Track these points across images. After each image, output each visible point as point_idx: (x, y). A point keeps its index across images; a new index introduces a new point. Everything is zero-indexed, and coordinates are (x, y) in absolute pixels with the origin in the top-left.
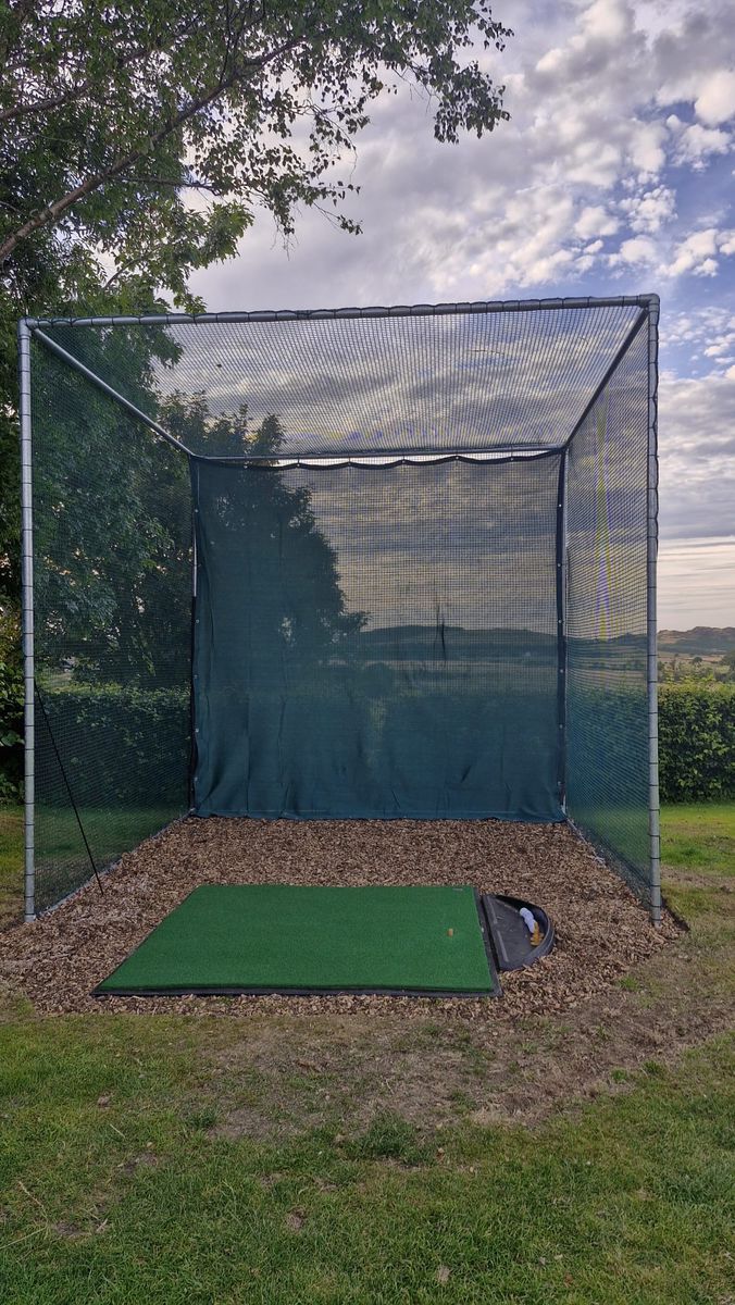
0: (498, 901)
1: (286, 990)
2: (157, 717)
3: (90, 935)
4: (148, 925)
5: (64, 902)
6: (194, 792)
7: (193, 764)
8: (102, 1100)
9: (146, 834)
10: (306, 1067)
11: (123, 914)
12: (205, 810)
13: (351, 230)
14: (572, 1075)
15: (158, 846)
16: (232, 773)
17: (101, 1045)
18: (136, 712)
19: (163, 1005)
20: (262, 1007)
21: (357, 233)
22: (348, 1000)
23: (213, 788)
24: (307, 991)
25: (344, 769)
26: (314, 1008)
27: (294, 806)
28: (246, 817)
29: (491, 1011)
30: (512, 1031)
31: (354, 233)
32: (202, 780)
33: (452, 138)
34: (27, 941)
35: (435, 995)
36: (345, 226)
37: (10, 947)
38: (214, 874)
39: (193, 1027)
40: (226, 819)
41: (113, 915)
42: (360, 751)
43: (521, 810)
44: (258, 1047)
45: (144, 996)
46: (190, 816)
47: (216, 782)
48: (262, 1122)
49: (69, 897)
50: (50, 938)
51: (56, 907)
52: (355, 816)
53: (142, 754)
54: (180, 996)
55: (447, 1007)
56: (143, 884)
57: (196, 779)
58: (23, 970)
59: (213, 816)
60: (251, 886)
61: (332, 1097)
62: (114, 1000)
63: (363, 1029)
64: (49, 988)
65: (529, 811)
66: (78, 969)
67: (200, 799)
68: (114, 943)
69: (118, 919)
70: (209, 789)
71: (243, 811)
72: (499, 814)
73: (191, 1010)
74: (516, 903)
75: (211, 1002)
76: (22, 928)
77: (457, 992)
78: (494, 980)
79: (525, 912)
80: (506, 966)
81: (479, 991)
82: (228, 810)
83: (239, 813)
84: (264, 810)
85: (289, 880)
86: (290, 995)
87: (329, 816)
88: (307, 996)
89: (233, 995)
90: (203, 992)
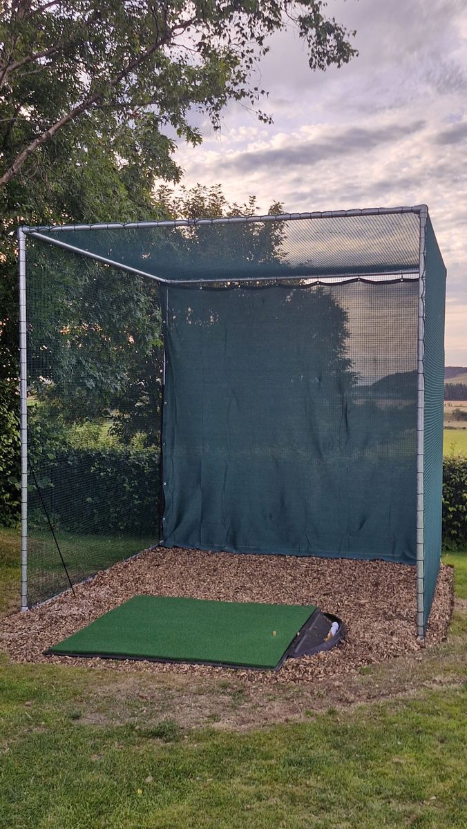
0: (325, 617)
1: (152, 659)
2: (148, 470)
3: (55, 622)
4: (93, 617)
5: (50, 600)
6: (162, 528)
7: (161, 507)
8: (27, 703)
9: (119, 558)
10: (142, 697)
11: (81, 610)
12: (171, 542)
13: (265, 121)
14: (286, 712)
15: (126, 567)
16: (192, 514)
17: (38, 679)
18: (134, 465)
19: (81, 662)
20: (136, 667)
21: (270, 123)
22: (186, 667)
23: (176, 526)
24: (164, 660)
25: (271, 517)
26: (165, 669)
27: (234, 542)
28: (198, 549)
29: (268, 678)
30: (271, 689)
31: (268, 122)
32: (168, 520)
33: (323, 68)
34: (19, 622)
35: (238, 667)
36: (261, 118)
37: (9, 625)
38: (151, 588)
39: (91, 674)
40: (183, 550)
41: (74, 611)
42: (283, 504)
43: (403, 553)
44: (122, 686)
45: (72, 657)
46: (159, 546)
47: (179, 521)
48: (105, 719)
49: (54, 598)
50: (33, 621)
51: (44, 603)
52: (276, 553)
53: (137, 497)
54: (92, 658)
55: (242, 675)
56: (102, 592)
57: (164, 519)
58: (11, 639)
59: (175, 547)
60: (173, 598)
61: (147, 711)
62: (55, 657)
63: (184, 681)
64: (22, 649)
65: (408, 554)
66: (41, 639)
67: (167, 534)
68: (69, 626)
69: (77, 613)
70: (174, 527)
71: (197, 545)
72: (384, 556)
73: (95, 666)
74: (334, 618)
75: (108, 662)
76: (19, 615)
77: (252, 667)
78: (281, 662)
79: (335, 624)
80: (294, 655)
81: (266, 668)
82: (186, 543)
83: (193, 546)
84: (210, 544)
85: (199, 596)
86: (154, 662)
87: (258, 552)
88: (164, 663)
89: (123, 660)
90: (105, 656)
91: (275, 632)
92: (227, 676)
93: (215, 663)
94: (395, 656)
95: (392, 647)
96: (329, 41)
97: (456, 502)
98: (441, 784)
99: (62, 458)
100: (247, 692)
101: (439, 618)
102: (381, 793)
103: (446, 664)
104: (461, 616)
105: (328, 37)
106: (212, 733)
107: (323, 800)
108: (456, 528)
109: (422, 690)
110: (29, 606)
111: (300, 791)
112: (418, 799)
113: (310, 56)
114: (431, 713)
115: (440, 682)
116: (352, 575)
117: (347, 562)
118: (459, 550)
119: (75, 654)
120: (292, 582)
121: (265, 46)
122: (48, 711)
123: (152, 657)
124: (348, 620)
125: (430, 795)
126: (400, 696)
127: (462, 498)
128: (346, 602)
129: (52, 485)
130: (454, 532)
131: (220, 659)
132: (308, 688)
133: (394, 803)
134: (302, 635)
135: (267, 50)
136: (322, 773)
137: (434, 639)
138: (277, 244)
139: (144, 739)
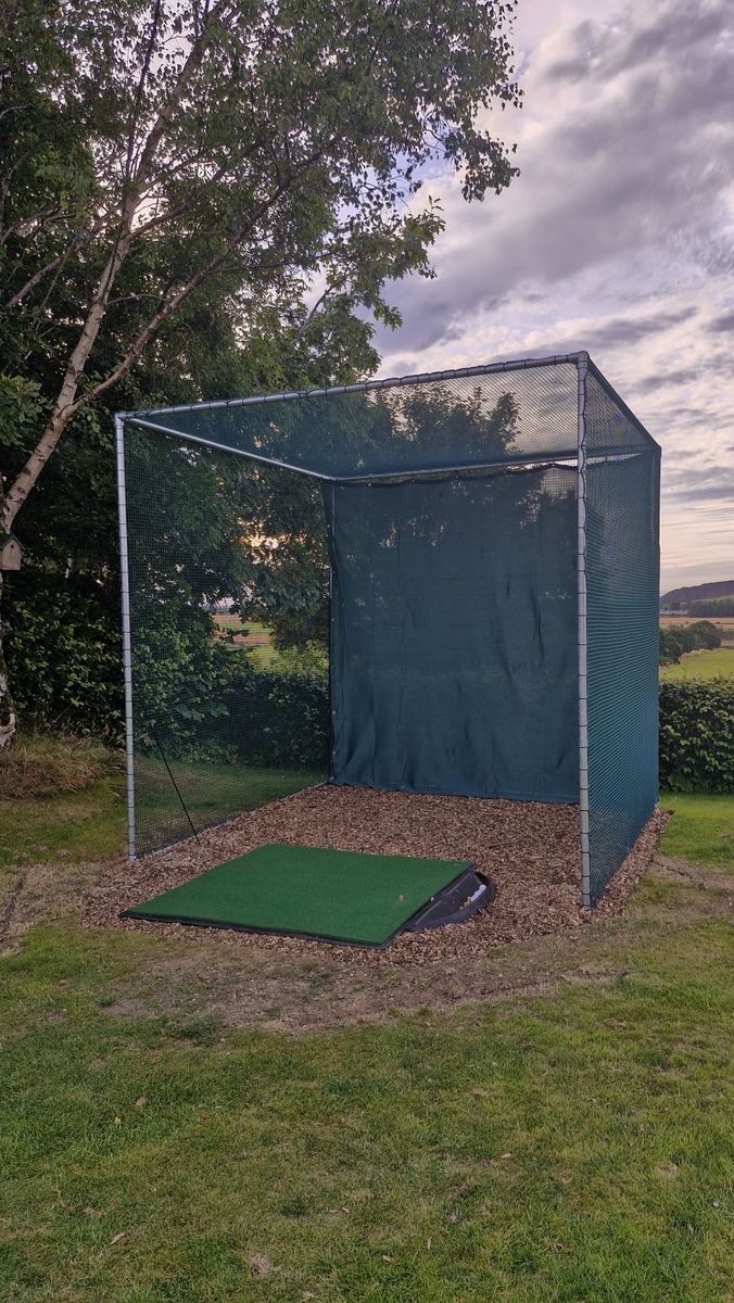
0: (474, 877)
1: (238, 927)
3: (156, 875)
4: (203, 871)
5: (170, 848)
6: (332, 763)
7: (330, 742)
8: (62, 981)
10: (201, 979)
12: (341, 779)
13: (427, 275)
14: (366, 1009)
15: (277, 808)
16: (362, 750)
17: (95, 949)
19: (158, 928)
20: (217, 937)
22: (275, 940)
23: (348, 761)
24: (251, 930)
25: (454, 751)
26: (248, 942)
27: (411, 782)
28: (369, 788)
29: (368, 959)
30: (366, 975)
32: (340, 754)
33: (480, 197)
35: (337, 943)
38: (290, 835)
40: (355, 788)
42: (467, 737)
44: (186, 963)
45: (151, 921)
46: (327, 784)
47: (350, 756)
48: (140, 1008)
49: (176, 845)
50: (133, 873)
51: (160, 851)
54: (171, 923)
55: (337, 953)
56: (232, 839)
57: (334, 753)
59: (345, 784)
60: (310, 847)
61: (196, 1000)
62: (132, 921)
63: (263, 960)
66: (128, 897)
67: (337, 770)
68: (169, 881)
70: (345, 762)
71: (370, 782)
73: (172, 933)
74: (485, 880)
75: (188, 930)
76: (123, 865)
77: (353, 943)
78: (392, 937)
79: (483, 887)
80: (413, 929)
81: (369, 944)
82: (358, 780)
83: (366, 783)
84: (386, 784)
85: (341, 846)
86: (240, 931)
87: (437, 792)
88: (251, 933)
89: (205, 927)
90: (186, 922)
91: (401, 897)
92: (317, 954)
93: (310, 936)
94: (544, 933)
95: (545, 921)
96: (483, 161)
97: (690, 735)
98: (525, 1134)
99: (238, 684)
100: (333, 978)
101: (625, 882)
102: (436, 1142)
103: (606, 947)
104: (654, 880)
105: (482, 156)
106: (257, 1036)
107: (349, 1151)
108: (689, 765)
109: (558, 983)
110: (139, 855)
111: (327, 1134)
112: (484, 1156)
113: (464, 185)
114: (557, 1020)
115: (587, 973)
116: (536, 823)
117: (538, 805)
118: (695, 792)
119: (153, 918)
120: (458, 831)
121: (415, 179)
122: (80, 994)
123: (239, 926)
124: (502, 882)
125: (503, 1152)
126: (523, 992)
127: (696, 729)
128: (512, 859)
129: (227, 713)
130: (686, 770)
131: (318, 931)
132: (410, 975)
133: (449, 1158)
134: (435, 901)
135: (418, 185)
136: (368, 1105)
137: (608, 910)
138: (509, 440)
139: (171, 1040)
